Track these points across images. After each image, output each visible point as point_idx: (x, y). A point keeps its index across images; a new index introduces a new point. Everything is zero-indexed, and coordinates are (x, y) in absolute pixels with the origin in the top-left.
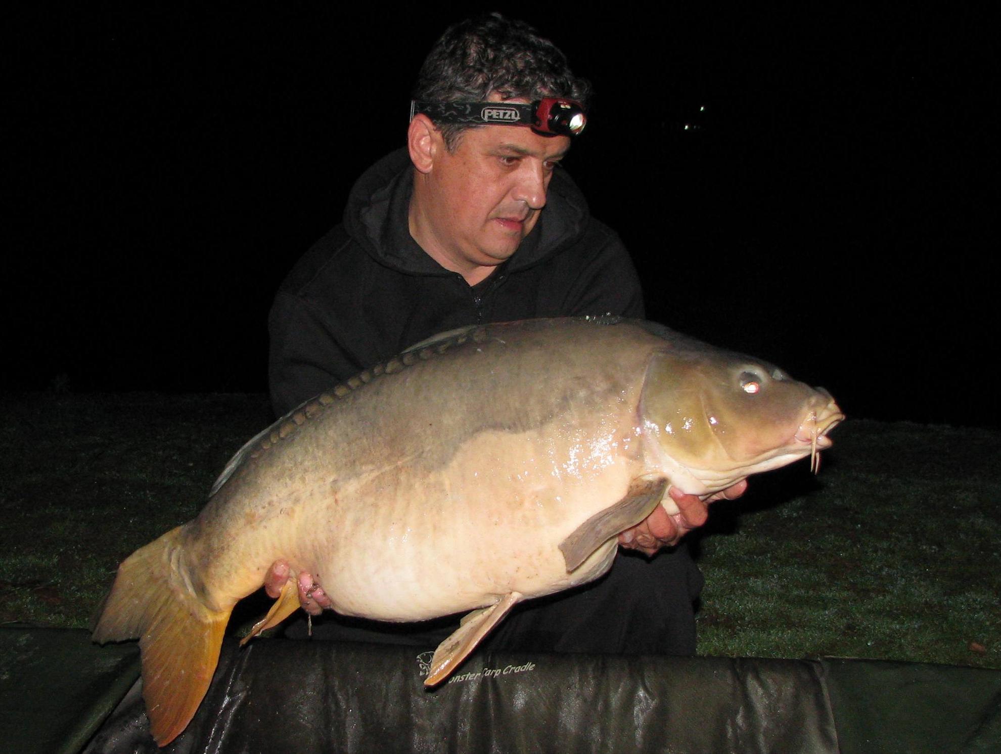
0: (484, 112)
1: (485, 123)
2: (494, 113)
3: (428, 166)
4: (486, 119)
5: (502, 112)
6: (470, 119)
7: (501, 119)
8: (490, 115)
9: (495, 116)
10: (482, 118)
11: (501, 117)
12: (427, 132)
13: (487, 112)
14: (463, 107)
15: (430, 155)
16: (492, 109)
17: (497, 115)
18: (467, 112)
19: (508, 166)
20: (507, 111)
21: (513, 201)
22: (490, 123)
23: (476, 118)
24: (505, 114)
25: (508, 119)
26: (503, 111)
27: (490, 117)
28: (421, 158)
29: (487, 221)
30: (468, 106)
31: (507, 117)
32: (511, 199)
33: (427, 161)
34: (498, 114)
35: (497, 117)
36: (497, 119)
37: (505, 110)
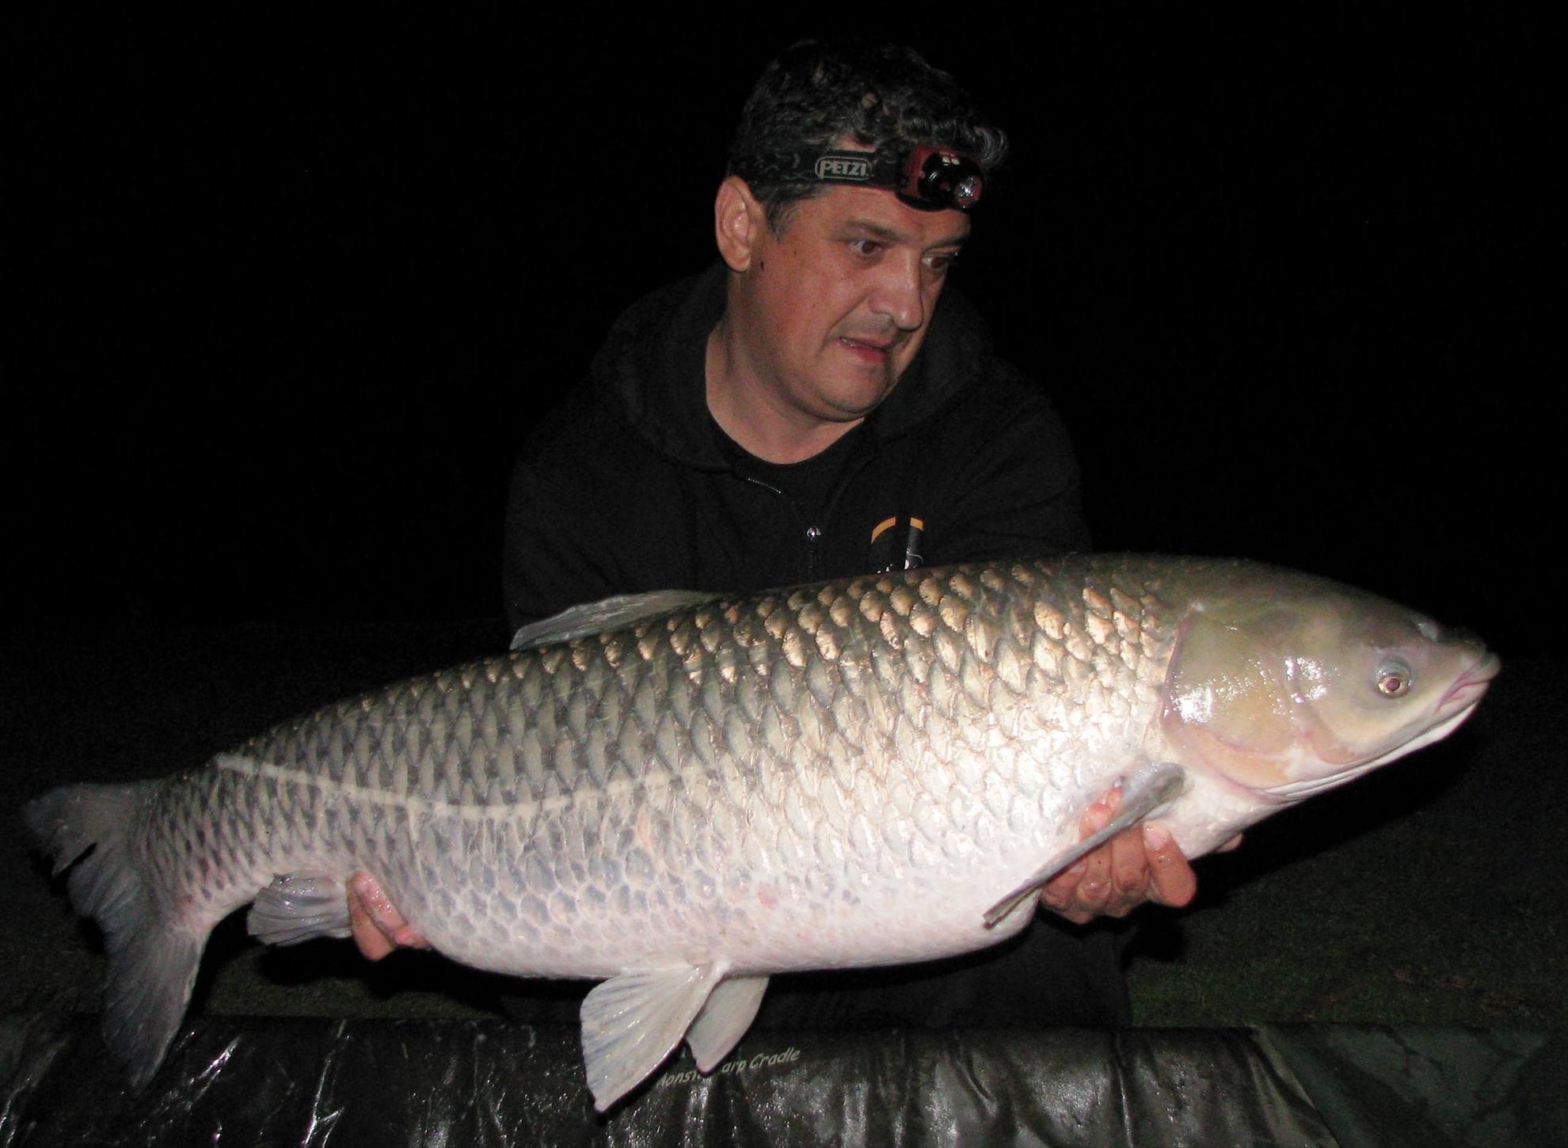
0: (820, 163)
1: (819, 181)
2: (834, 166)
3: (743, 260)
4: (821, 175)
5: (846, 165)
6: (800, 175)
7: (844, 175)
8: (828, 169)
9: (835, 171)
10: (816, 173)
11: (845, 171)
12: (743, 206)
13: (823, 164)
14: (789, 158)
15: (747, 244)
16: (832, 160)
17: (838, 170)
18: (795, 166)
19: (865, 258)
20: (854, 164)
21: (871, 314)
22: (826, 181)
23: (807, 175)
24: (850, 168)
25: (854, 176)
26: (849, 163)
27: (828, 173)
28: (734, 247)
29: (826, 342)
30: (796, 156)
31: (854, 172)
32: (868, 310)
33: (743, 251)
34: (840, 167)
35: (839, 172)
36: (839, 175)
37: (851, 161)
